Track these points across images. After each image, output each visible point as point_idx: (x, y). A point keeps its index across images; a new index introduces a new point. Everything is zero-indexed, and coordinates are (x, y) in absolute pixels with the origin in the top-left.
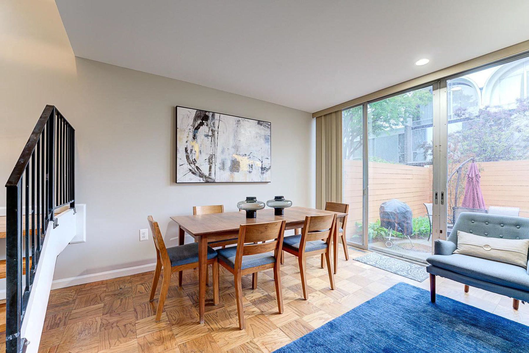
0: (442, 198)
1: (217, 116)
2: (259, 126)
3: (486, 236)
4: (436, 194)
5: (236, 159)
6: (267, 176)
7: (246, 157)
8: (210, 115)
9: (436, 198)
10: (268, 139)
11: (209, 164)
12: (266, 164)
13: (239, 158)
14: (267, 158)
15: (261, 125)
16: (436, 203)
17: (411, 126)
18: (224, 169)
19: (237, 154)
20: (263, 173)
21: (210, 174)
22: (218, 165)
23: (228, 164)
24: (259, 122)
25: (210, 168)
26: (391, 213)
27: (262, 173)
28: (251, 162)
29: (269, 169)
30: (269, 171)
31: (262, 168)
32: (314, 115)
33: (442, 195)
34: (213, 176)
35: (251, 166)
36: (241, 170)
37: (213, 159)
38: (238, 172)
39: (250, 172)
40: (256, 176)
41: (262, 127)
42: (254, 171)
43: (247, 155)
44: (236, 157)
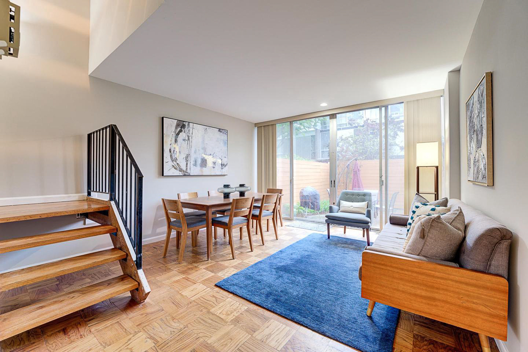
0: (334, 184)
1: (191, 124)
2: (220, 133)
3: (352, 202)
4: (331, 181)
5: (204, 158)
6: (225, 171)
7: (211, 156)
8: (186, 124)
9: (331, 184)
10: (226, 143)
11: (186, 162)
12: (225, 161)
13: (206, 157)
14: (225, 157)
15: (221, 132)
16: (331, 187)
17: (320, 130)
18: (196, 165)
19: (205, 154)
20: (223, 168)
21: (187, 169)
22: (192, 163)
23: (199, 162)
24: (220, 130)
25: (187, 164)
26: (307, 196)
27: (222, 168)
28: (214, 160)
29: (227, 165)
30: (227, 167)
31: (222, 164)
32: (256, 125)
33: (334, 181)
34: (188, 171)
35: (214, 163)
36: (207, 166)
37: (189, 158)
38: (206, 167)
39: (214, 167)
40: (218, 171)
41: (222, 133)
42: (216, 167)
43: (212, 154)
44: (204, 156)
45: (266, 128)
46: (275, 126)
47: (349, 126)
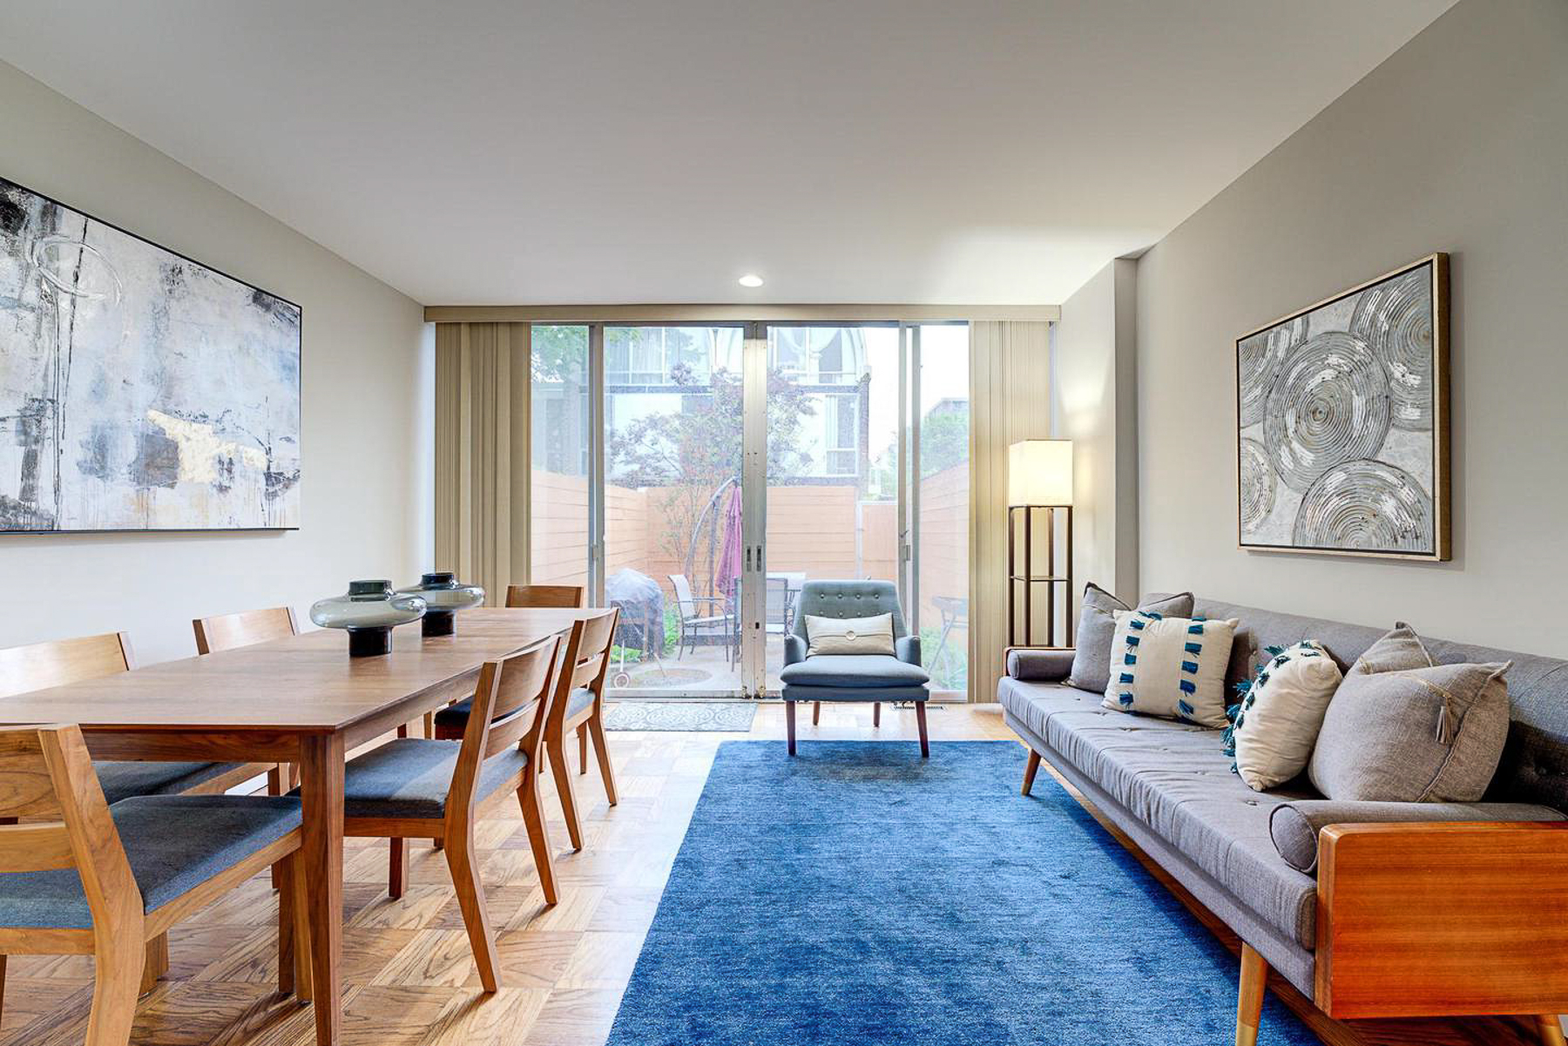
0: (759, 559)
1: (69, 223)
2: (261, 311)
4: (749, 551)
5: (162, 431)
6: (286, 508)
7: (208, 428)
8: (33, 207)
9: (749, 559)
10: (294, 368)
11: (22, 444)
12: (285, 459)
13: (175, 429)
14: (288, 440)
15: (267, 307)
16: (749, 569)
17: (580, 384)
18: (103, 468)
19: (165, 412)
20: (275, 494)
21: (28, 492)
22: (74, 452)
23: (127, 451)
24: (259, 296)
25: (30, 462)
26: (627, 602)
27: (271, 496)
28: (226, 449)
29: (295, 478)
30: (296, 488)
31: (268, 476)
32: (429, 312)
33: (759, 551)
34: (44, 501)
35: (227, 466)
36: (183, 477)
37: (48, 423)
38: (172, 486)
39: (222, 489)
40: (245, 507)
41: (270, 316)
42: (239, 487)
43: (213, 416)
44: (163, 420)
45: (484, 333)
46: (524, 329)
47: (673, 383)
